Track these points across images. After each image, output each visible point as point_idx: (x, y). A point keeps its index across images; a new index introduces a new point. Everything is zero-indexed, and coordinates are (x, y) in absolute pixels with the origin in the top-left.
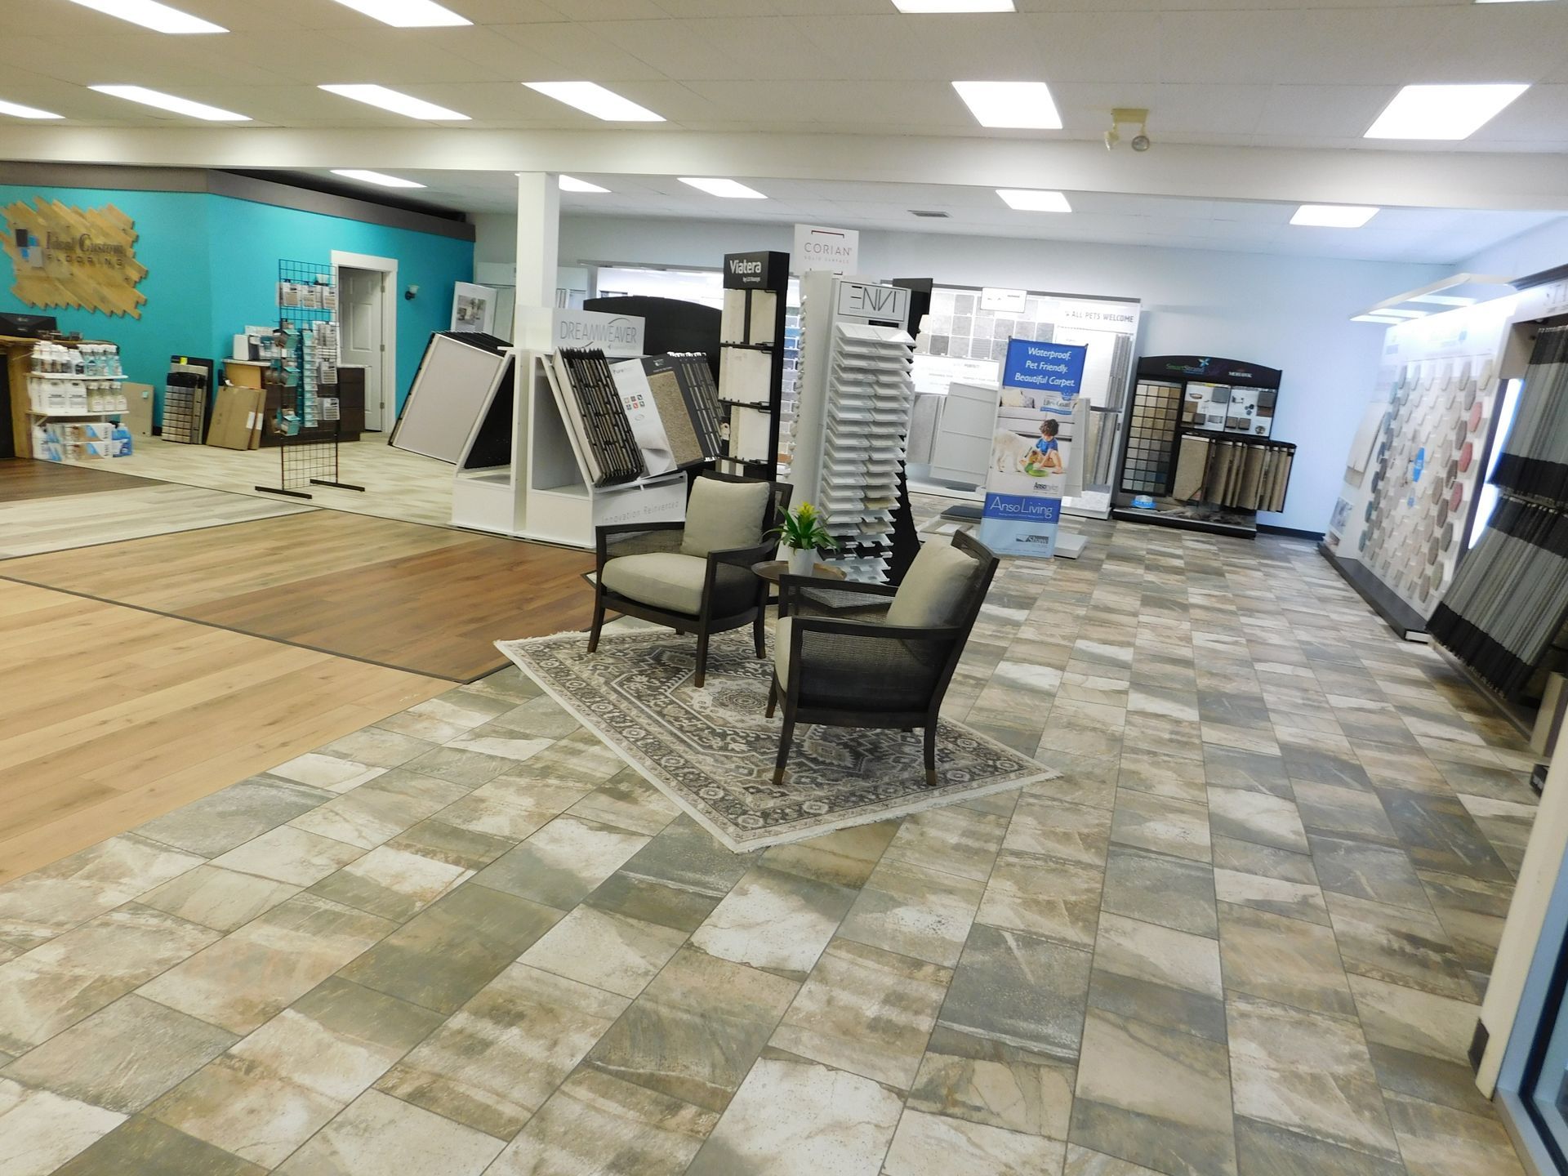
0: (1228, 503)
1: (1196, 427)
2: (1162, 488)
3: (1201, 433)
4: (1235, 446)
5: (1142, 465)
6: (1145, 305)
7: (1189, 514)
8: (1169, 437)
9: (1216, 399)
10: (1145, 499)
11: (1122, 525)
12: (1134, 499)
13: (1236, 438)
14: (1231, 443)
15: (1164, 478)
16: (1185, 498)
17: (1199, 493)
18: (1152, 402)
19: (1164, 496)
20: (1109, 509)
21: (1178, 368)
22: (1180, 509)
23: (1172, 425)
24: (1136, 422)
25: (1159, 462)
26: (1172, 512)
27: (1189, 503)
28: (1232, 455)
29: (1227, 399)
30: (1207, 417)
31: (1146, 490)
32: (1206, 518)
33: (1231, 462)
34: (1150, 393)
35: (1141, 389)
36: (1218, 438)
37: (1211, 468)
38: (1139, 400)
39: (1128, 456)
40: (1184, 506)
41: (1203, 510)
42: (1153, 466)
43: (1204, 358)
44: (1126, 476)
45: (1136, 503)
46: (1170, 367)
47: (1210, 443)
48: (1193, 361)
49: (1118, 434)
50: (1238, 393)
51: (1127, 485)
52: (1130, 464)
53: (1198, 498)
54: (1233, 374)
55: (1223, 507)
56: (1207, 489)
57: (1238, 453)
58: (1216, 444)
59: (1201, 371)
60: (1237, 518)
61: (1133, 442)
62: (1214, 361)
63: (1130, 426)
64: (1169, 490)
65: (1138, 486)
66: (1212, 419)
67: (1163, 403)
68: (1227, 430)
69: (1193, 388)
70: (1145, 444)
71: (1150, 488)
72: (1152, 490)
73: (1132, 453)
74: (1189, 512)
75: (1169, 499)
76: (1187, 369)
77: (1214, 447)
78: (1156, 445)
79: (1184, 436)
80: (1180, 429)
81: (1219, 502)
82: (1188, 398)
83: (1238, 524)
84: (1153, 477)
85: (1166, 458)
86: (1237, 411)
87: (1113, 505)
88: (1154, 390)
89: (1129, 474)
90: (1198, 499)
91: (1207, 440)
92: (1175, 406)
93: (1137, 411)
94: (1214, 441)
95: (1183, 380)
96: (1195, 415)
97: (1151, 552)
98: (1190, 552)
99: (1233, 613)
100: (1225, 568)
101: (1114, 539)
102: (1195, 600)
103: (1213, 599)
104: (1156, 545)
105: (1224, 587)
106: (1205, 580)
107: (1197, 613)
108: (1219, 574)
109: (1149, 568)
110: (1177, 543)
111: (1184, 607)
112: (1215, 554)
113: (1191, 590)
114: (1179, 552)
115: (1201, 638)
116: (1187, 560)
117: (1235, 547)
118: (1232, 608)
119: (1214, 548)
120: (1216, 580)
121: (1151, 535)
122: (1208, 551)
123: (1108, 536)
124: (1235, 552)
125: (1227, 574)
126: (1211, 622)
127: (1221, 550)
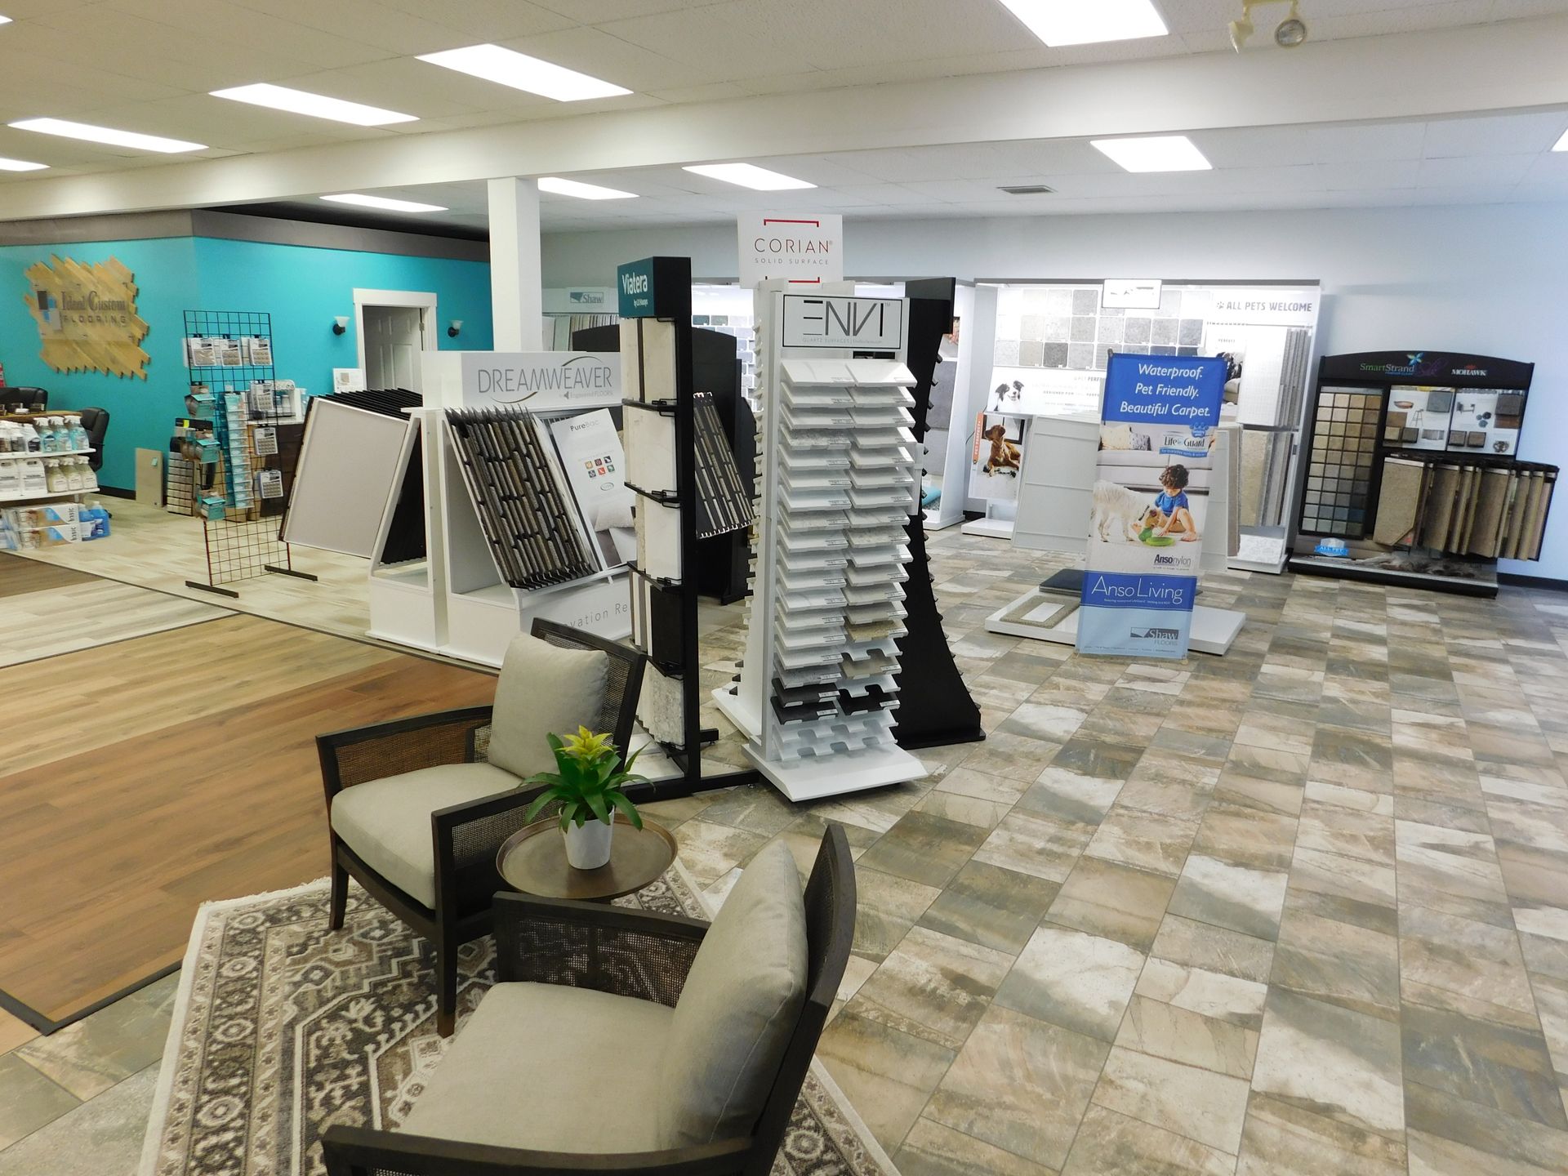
0: (1454, 549)
1: (1405, 446)
2: (1358, 529)
3: (1412, 454)
4: (1462, 471)
5: (1329, 499)
6: (1329, 287)
7: (1396, 563)
8: (1366, 460)
9: (1433, 408)
10: (1333, 543)
11: (1303, 582)
12: (1319, 543)
13: (1464, 460)
14: (1457, 468)
15: (1361, 514)
16: (1391, 542)
17: (1411, 536)
18: (1340, 415)
19: (1360, 538)
20: (1284, 557)
21: (1378, 368)
22: (1384, 556)
23: (1370, 444)
24: (1320, 442)
25: (1352, 494)
26: (1371, 562)
27: (1397, 548)
28: (1458, 484)
29: (1452, 407)
30: (1421, 432)
31: (1335, 531)
32: (1421, 568)
33: (1458, 493)
34: (1337, 403)
35: (1326, 399)
36: (1437, 461)
37: (1428, 502)
38: (1323, 414)
39: (1309, 487)
40: (1390, 552)
41: (1417, 558)
42: (1345, 500)
43: (1415, 353)
44: (1306, 513)
45: (1322, 550)
46: (1364, 367)
47: (1426, 468)
48: (1400, 357)
49: (1294, 460)
50: (1466, 397)
51: (1309, 525)
52: (1312, 497)
53: (1409, 541)
54: (1458, 372)
55: (1447, 554)
56: (1423, 530)
57: (1468, 481)
58: (1434, 469)
59: (1410, 370)
60: (1467, 568)
61: (1315, 469)
62: (1429, 357)
63: (1311, 447)
64: (1368, 530)
65: (1324, 526)
66: (1428, 435)
67: (1357, 416)
68: (1450, 449)
69: (1399, 394)
70: (1333, 471)
71: (1341, 528)
72: (1343, 532)
73: (1314, 483)
74: (1397, 560)
75: (1368, 543)
76: (1391, 369)
77: (1432, 474)
78: (1348, 473)
79: (1387, 459)
80: (1383, 450)
81: (1440, 547)
82: (1392, 408)
83: (1469, 576)
84: (1344, 513)
85: (1363, 489)
86: (1465, 422)
87: (1290, 551)
88: (1342, 400)
89: (1310, 510)
90: (1409, 544)
91: (1422, 464)
92: (1374, 418)
93: (1321, 428)
94: (1431, 465)
95: (1385, 384)
96: (1403, 429)
97: (1338, 633)
98: (1397, 630)
99: (1467, 768)
100: (1453, 660)
101: (1286, 610)
102: (1404, 738)
103: (1434, 735)
104: (1346, 618)
105: (1452, 705)
106: (1420, 689)
107: (1406, 772)
108: (1443, 673)
109: (1333, 667)
110: (1378, 613)
111: (1385, 756)
112: (1436, 631)
113: (1397, 715)
114: (1381, 630)
115: (1412, 838)
116: (1393, 646)
117: (1467, 616)
118: (1466, 754)
119: (1434, 619)
120: (1437, 689)
121: (1341, 599)
122: (1425, 626)
123: (1279, 605)
124: (1466, 625)
125: (1455, 674)
126: (1430, 792)
127: (1445, 622)
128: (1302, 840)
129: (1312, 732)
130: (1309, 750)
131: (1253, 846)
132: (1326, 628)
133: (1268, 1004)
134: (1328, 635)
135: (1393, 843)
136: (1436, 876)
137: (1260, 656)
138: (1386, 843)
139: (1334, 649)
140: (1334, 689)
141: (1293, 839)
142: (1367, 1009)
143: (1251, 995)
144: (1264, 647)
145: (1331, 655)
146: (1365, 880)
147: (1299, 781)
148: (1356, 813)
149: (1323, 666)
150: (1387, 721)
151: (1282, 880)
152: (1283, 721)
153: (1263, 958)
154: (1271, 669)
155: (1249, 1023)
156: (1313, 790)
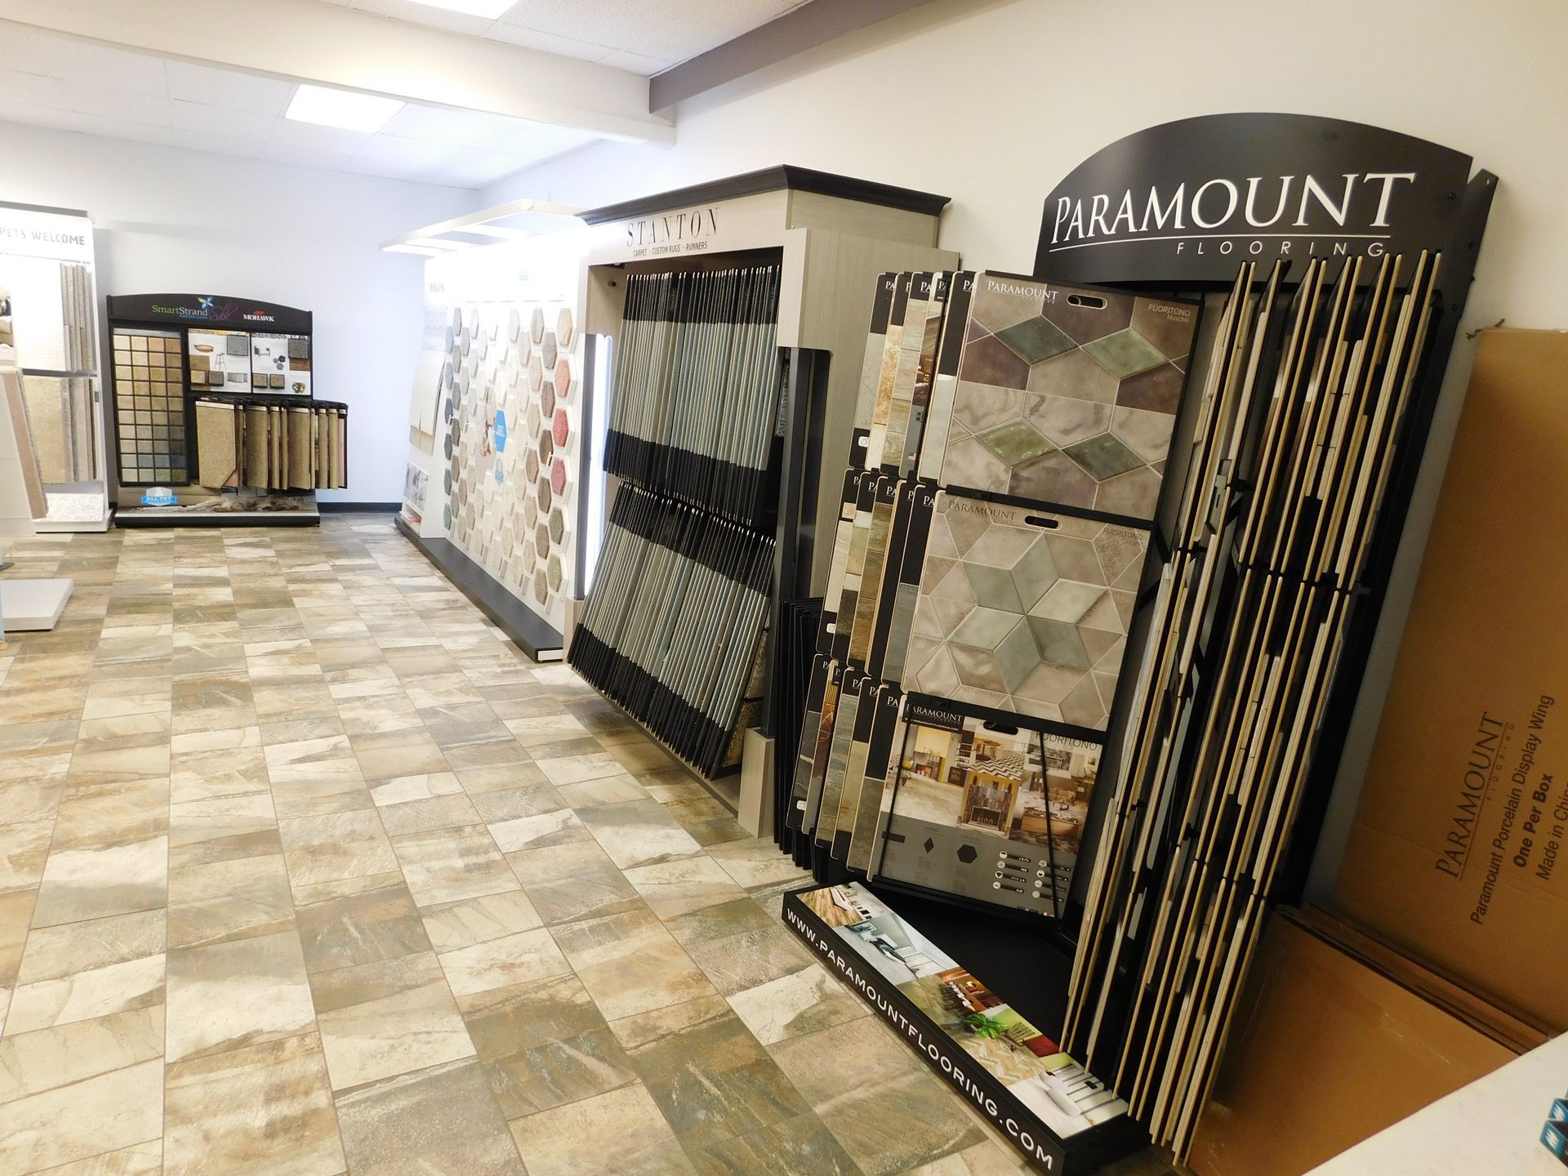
0: (276, 485)
1: (213, 389)
2: (182, 475)
3: (222, 397)
4: (270, 412)
5: (146, 447)
6: (98, 220)
7: (227, 504)
8: (177, 405)
9: (232, 351)
10: (159, 492)
11: (133, 537)
12: (145, 493)
13: (270, 401)
14: (264, 409)
15: (182, 461)
16: (218, 485)
17: (235, 477)
18: (141, 359)
19: (187, 485)
20: (108, 513)
21: (170, 311)
22: (213, 499)
23: (178, 389)
24: (123, 388)
25: (170, 440)
26: (203, 507)
27: (225, 490)
28: (267, 422)
29: (251, 352)
30: (226, 375)
31: (159, 479)
32: (251, 507)
33: (270, 432)
34: (133, 345)
35: (121, 340)
36: (246, 403)
37: (245, 443)
38: (120, 357)
39: (121, 436)
40: (220, 495)
41: (245, 498)
42: (163, 447)
43: (205, 297)
44: (124, 464)
45: (148, 501)
46: (156, 309)
47: (236, 410)
48: (191, 301)
49: (98, 408)
50: (261, 341)
51: (129, 476)
52: (126, 447)
53: (234, 482)
54: (249, 317)
55: (271, 490)
56: (245, 471)
57: (276, 421)
58: (245, 410)
59: (204, 314)
60: (291, 501)
61: (124, 416)
62: (219, 301)
63: (115, 395)
64: (193, 476)
65: (147, 476)
66: (232, 378)
67: (158, 360)
68: (256, 391)
69: (197, 338)
70: (144, 418)
71: (164, 476)
72: (168, 479)
73: (126, 432)
74: (227, 502)
75: (194, 488)
76: (184, 312)
77: (242, 416)
78: (161, 419)
79: (197, 403)
80: (191, 395)
81: (264, 485)
82: (192, 351)
83: (294, 509)
84: (165, 461)
85: (180, 434)
86: (265, 365)
87: (114, 506)
88: (140, 343)
89: (128, 461)
90: (235, 484)
91: (232, 407)
92: (177, 362)
93: (120, 372)
94: (241, 407)
95: (182, 328)
96: (208, 373)
97: (180, 583)
98: (237, 569)
99: (317, 681)
100: (292, 587)
101: (120, 568)
102: (259, 669)
103: (286, 660)
104: (187, 566)
105: (297, 628)
106: (268, 620)
107: (266, 700)
108: (285, 601)
109: (179, 618)
110: (218, 556)
111: (244, 691)
112: (273, 564)
113: (249, 649)
114: (222, 572)
115: (281, 760)
116: (236, 585)
117: (298, 546)
118: (314, 670)
119: (270, 553)
120: (282, 617)
121: (178, 548)
122: (263, 560)
123: (112, 563)
124: (298, 554)
125: (295, 600)
126: (290, 712)
127: (280, 554)
128: (176, 796)
129: (168, 687)
130: (168, 705)
131: (123, 821)
132: (167, 580)
133: (170, 971)
134: (171, 586)
135: (265, 768)
136: (307, 786)
137: (99, 621)
138: (258, 771)
139: (179, 599)
140: (184, 637)
141: (166, 799)
142: (266, 930)
143: (150, 969)
144: (101, 611)
145: (176, 605)
146: (245, 813)
147: (163, 739)
148: (226, 753)
149: (170, 617)
150: (241, 657)
151: (162, 843)
152: (136, 683)
153: (156, 928)
154: (114, 632)
155: (153, 998)
156: (179, 744)
